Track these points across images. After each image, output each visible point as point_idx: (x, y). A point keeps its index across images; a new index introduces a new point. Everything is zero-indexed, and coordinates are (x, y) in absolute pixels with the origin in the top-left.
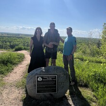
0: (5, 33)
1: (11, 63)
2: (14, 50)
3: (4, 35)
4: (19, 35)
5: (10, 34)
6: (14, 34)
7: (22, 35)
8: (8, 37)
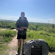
0: (4, 20)
1: (11, 36)
2: (10, 29)
3: (4, 21)
4: (11, 21)
5: (6, 20)
6: (8, 21)
7: (12, 21)
8: (6, 22)
